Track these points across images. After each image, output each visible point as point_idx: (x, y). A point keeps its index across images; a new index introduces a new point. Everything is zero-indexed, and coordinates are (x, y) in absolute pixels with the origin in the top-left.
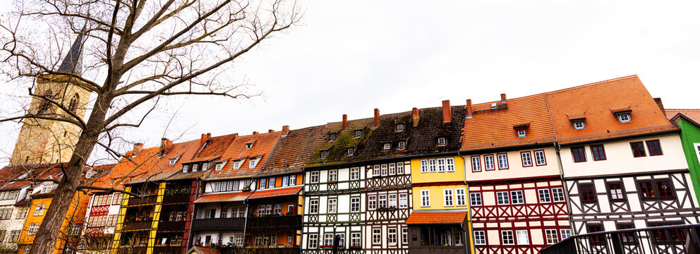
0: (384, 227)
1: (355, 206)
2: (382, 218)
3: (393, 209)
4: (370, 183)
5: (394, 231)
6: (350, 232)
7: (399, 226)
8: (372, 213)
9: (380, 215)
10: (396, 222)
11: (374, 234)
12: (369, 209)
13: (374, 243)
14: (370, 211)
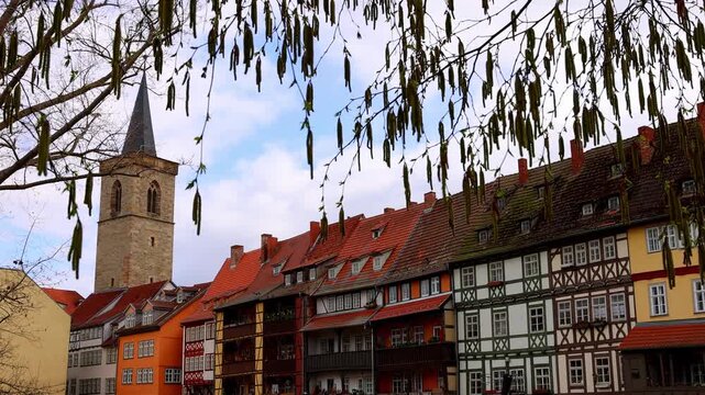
0: (588, 356)
1: (536, 322)
2: (583, 341)
3: (602, 324)
4: (557, 281)
5: (605, 362)
6: (533, 366)
7: (614, 353)
8: (565, 332)
9: (579, 336)
10: (607, 346)
11: (571, 368)
12: (560, 326)
13: (572, 384)
14: (562, 329)
